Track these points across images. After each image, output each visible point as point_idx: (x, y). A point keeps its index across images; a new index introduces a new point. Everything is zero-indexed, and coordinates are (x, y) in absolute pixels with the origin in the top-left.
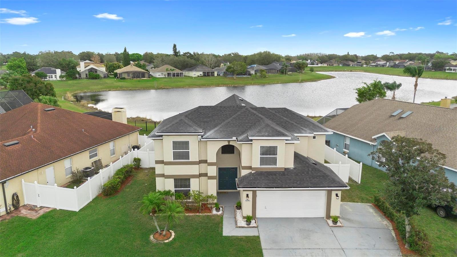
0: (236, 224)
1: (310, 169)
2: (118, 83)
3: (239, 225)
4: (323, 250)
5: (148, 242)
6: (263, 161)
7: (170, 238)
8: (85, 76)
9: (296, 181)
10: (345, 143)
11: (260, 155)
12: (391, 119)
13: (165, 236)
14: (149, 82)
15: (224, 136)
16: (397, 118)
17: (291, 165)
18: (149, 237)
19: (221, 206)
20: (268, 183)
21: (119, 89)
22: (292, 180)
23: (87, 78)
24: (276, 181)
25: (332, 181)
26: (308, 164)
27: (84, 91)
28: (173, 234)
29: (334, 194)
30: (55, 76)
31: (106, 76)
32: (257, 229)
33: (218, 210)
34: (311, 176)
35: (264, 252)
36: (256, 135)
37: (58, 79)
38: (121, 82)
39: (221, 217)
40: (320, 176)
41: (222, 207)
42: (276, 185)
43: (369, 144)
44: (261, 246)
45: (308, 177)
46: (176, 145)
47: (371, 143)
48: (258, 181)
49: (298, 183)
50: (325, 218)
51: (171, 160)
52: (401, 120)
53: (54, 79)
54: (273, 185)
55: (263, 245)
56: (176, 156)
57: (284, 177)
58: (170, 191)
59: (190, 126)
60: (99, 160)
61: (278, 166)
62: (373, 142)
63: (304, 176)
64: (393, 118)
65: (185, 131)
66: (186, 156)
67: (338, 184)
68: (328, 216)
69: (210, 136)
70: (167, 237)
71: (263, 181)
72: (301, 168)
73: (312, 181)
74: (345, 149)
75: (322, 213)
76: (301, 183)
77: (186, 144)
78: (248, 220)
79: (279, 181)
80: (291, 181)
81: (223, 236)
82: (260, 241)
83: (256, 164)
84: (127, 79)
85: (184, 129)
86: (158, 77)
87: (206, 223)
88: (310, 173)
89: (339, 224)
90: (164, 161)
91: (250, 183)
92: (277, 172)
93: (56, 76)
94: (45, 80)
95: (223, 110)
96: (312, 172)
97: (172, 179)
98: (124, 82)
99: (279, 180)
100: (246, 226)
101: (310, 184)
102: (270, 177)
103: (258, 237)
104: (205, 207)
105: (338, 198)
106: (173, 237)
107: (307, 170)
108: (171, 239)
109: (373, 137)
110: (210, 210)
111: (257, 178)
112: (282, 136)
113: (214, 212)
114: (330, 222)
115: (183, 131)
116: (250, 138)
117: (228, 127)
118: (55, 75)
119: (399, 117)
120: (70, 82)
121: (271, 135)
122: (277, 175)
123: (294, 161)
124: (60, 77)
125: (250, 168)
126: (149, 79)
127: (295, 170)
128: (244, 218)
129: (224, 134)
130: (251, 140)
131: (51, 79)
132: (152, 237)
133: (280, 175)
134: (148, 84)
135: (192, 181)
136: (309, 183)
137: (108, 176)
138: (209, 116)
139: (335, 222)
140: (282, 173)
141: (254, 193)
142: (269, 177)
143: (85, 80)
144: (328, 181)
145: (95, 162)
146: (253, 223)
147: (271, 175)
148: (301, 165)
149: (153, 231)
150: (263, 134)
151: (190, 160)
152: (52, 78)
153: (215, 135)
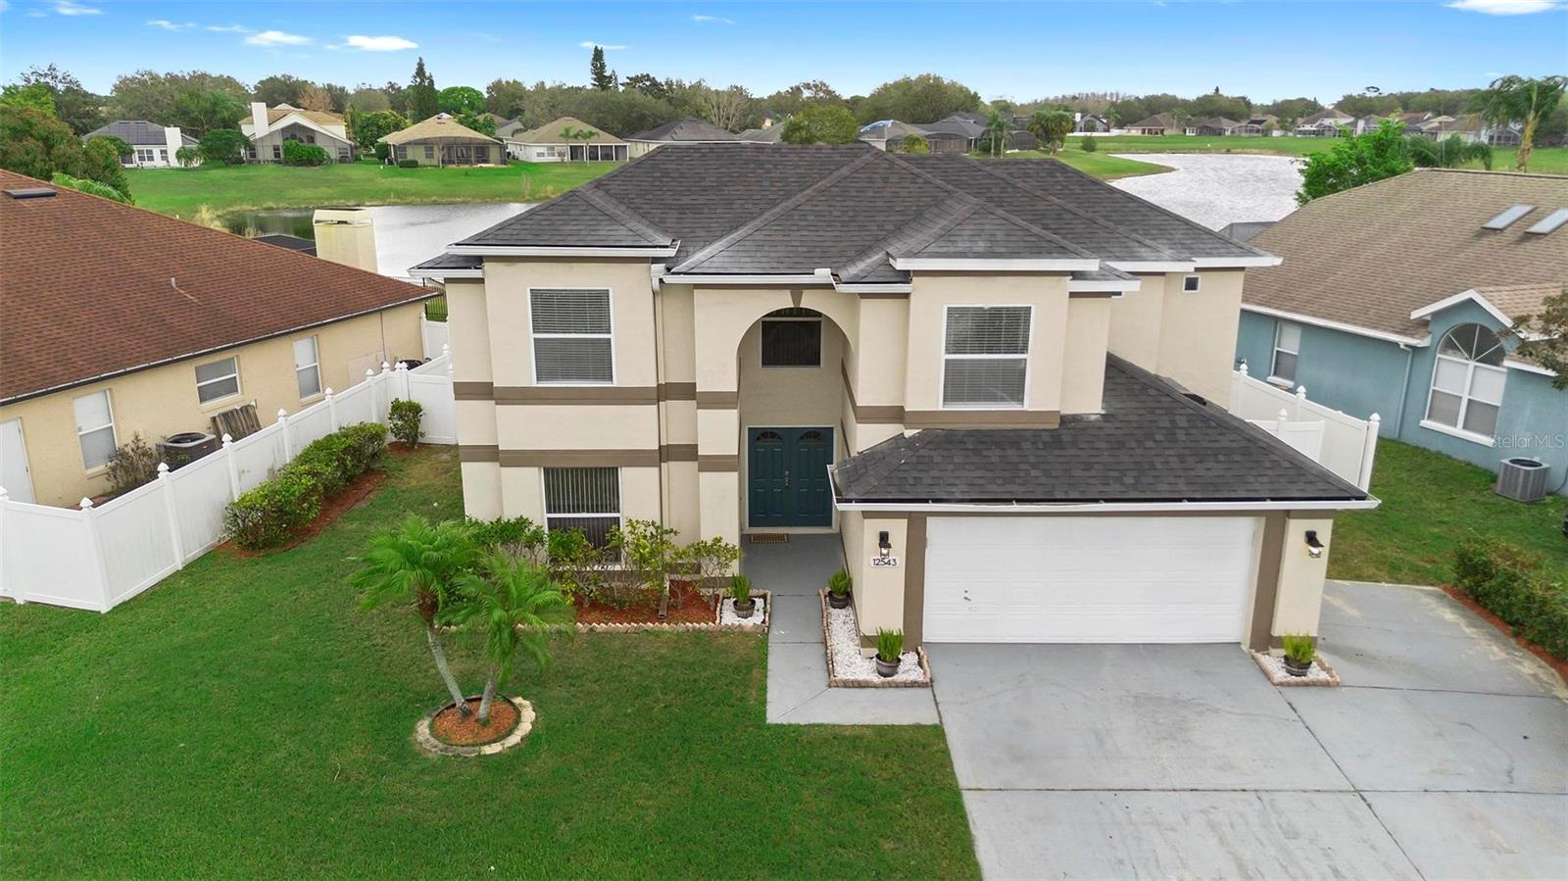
0: (830, 672)
1: (1177, 418)
2: (389, 179)
3: (842, 673)
4: (1264, 796)
5: (403, 751)
6: (958, 382)
7: (510, 733)
8: (270, 155)
9: (1117, 474)
10: (1276, 349)
11: (948, 351)
12: (1485, 241)
13: (485, 723)
14: (501, 178)
15: (775, 265)
16: (1509, 236)
17: (1089, 402)
18: (412, 730)
19: (762, 592)
20: (982, 481)
21: (393, 200)
22: (1096, 466)
23: (279, 162)
24: (1022, 474)
25: (1291, 472)
26: (1169, 399)
27: (264, 206)
28: (528, 715)
29: (1296, 530)
30: (162, 152)
31: (349, 155)
32: (927, 692)
33: (744, 607)
34: (1187, 452)
35: (971, 803)
36: (929, 250)
37: (174, 163)
38: (401, 175)
39: (760, 640)
40: (1229, 452)
41: (764, 597)
42: (1022, 489)
43: (1397, 344)
44: (953, 773)
45: (1172, 452)
46: (548, 308)
47: (1402, 340)
48: (935, 473)
49: (1129, 480)
50: (1245, 647)
51: (526, 375)
52: (1529, 246)
53: (161, 164)
54: (1009, 488)
55: (965, 771)
56: (550, 359)
57: (1056, 452)
58: (521, 523)
59: (612, 219)
60: (246, 409)
61: (1028, 405)
62: (1412, 336)
63: (1153, 452)
64: (1493, 239)
65: (589, 238)
66: (599, 360)
67: (1321, 486)
68: (1263, 638)
69: (706, 264)
70: (497, 730)
71: (958, 474)
72: (1136, 418)
73: (1193, 473)
74: (1275, 374)
75: (1231, 622)
76: (1144, 480)
77: (593, 308)
78: (887, 650)
79: (1033, 473)
80: (1093, 473)
81: (769, 727)
82: (946, 752)
83: (927, 395)
84: (425, 166)
85: (583, 233)
86: (534, 161)
87: (691, 666)
88: (1181, 435)
89: (1315, 673)
90: (492, 383)
91: (896, 481)
92: (1026, 433)
93: (165, 152)
94: (127, 166)
95: (769, 162)
96: (1192, 431)
97: (535, 470)
98: (412, 176)
99: (1034, 466)
100: (877, 679)
101: (1182, 487)
102: (994, 455)
103: (938, 731)
104: (691, 599)
105: (1315, 550)
106: (525, 727)
107: (1168, 425)
108: (514, 739)
109: (1415, 315)
110: (709, 609)
111: (931, 457)
112: (1055, 255)
113: (729, 617)
114: (1273, 663)
115: (576, 238)
116: (901, 264)
117: (795, 228)
118: (163, 148)
119: (1520, 234)
120: (218, 174)
121: (1003, 250)
122: (1026, 445)
123: (1105, 384)
124: (179, 155)
125: (897, 414)
126: (504, 166)
127: (1106, 424)
128: (866, 641)
129: (772, 254)
130: (906, 276)
131: (147, 164)
132: (423, 729)
133: (1041, 446)
134: (504, 185)
135: (626, 476)
136: (1181, 481)
137: (269, 466)
138: (703, 184)
139: (1298, 659)
140: (1046, 438)
141: (917, 524)
142: (985, 453)
143: (271, 166)
144: (1270, 472)
145: (225, 415)
146: (909, 667)
147: (997, 444)
148: (1134, 404)
149: (434, 700)
150: (961, 246)
151: (615, 383)
152: (151, 159)
153: (726, 259)
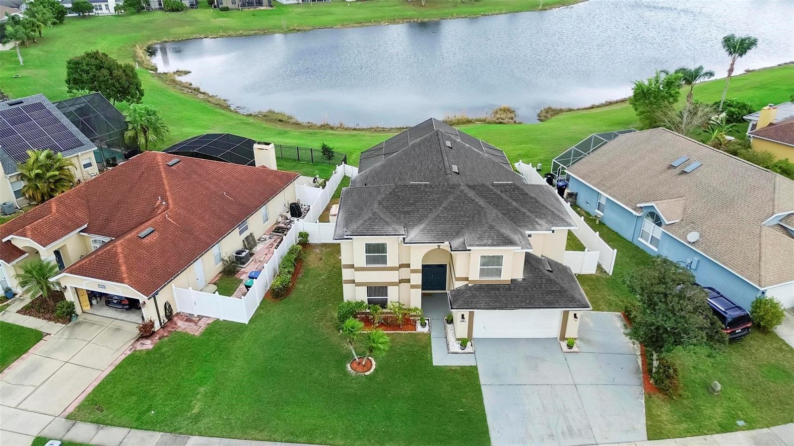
0: (448, 349)
1: (543, 280)
2: (217, 19)
3: (452, 350)
5: (346, 374)
6: (483, 273)
8: (157, 6)
9: (524, 299)
10: (599, 201)
11: (481, 266)
12: (670, 171)
13: (364, 366)
14: (270, 17)
15: (433, 239)
16: (678, 171)
17: (519, 275)
18: (346, 367)
19: (427, 318)
20: (488, 302)
21: (222, 34)
22: (520, 297)
23: (161, 9)
24: (500, 299)
25: (572, 299)
26: (541, 273)
27: (163, 40)
28: (374, 363)
29: (571, 315)
30: (106, 5)
31: (195, 3)
32: (473, 355)
33: (423, 325)
34: (544, 292)
35: (483, 388)
36: (475, 243)
37: (112, 11)
38: (223, 17)
39: (428, 336)
40: (555, 292)
41: (428, 320)
42: (500, 304)
43: (632, 213)
44: (479, 380)
45: (540, 292)
46: (370, 248)
47: (634, 213)
48: (476, 299)
49: (527, 301)
50: (558, 339)
51: (363, 264)
52: (682, 177)
53: (104, 11)
54: (496, 304)
55: (483, 380)
56: (369, 260)
57: (509, 292)
58: (362, 302)
59: (388, 224)
60: (251, 234)
61: (502, 279)
62: (637, 211)
63: (535, 292)
65: (382, 232)
66: (384, 260)
67: (578, 303)
68: (563, 338)
69: (414, 239)
70: (367, 368)
71: (483, 299)
72: (532, 280)
73: (544, 299)
74: (598, 209)
75: (555, 333)
76: (532, 301)
77: (381, 248)
78: (463, 344)
79: (503, 299)
80: (518, 299)
81: (434, 367)
82: (478, 374)
83: (475, 276)
84: (232, 9)
85: (380, 229)
87: (411, 346)
88: (543, 286)
89: (575, 349)
90: (354, 265)
91: (466, 302)
92: (501, 285)
93: (108, 5)
95: (429, 192)
96: (547, 284)
97: (365, 287)
98: (228, 17)
99: (503, 297)
100: (460, 351)
101: (541, 304)
102: (492, 292)
103: (476, 367)
104: (408, 322)
105: (576, 319)
106: (374, 367)
107: (540, 282)
108: (372, 370)
109: (638, 205)
110: (414, 327)
111: (476, 294)
112: (510, 245)
113: (419, 329)
114: (564, 344)
115: (378, 231)
116: (468, 248)
117: (438, 224)
118: (106, 3)
119: (681, 170)
121: (496, 243)
122: (501, 290)
123: (524, 268)
125: (467, 279)
126: (271, 8)
127: (524, 282)
128: (458, 339)
129: (432, 235)
130: (470, 250)
131: (99, 12)
132: (348, 366)
133: (505, 290)
135: (390, 289)
136: (541, 301)
137: (273, 268)
139: (570, 346)
140: (507, 286)
141: (471, 315)
142: (490, 292)
143: (160, 12)
144: (565, 299)
145: (246, 238)
146: (469, 349)
147: (494, 289)
148: (532, 275)
149: (348, 357)
150: (485, 241)
151: (388, 266)
152: (101, 9)
153: (421, 237)
